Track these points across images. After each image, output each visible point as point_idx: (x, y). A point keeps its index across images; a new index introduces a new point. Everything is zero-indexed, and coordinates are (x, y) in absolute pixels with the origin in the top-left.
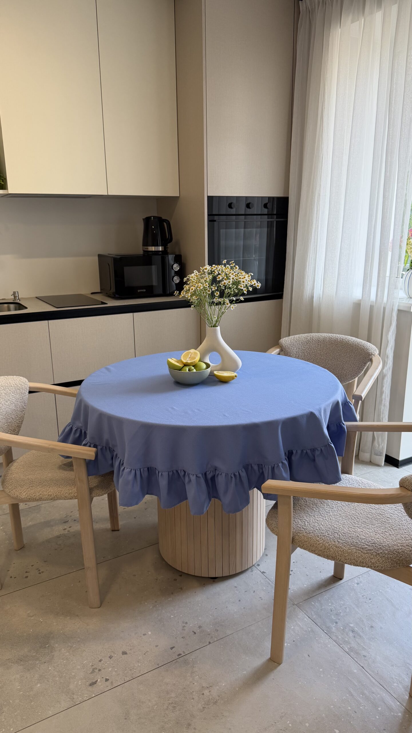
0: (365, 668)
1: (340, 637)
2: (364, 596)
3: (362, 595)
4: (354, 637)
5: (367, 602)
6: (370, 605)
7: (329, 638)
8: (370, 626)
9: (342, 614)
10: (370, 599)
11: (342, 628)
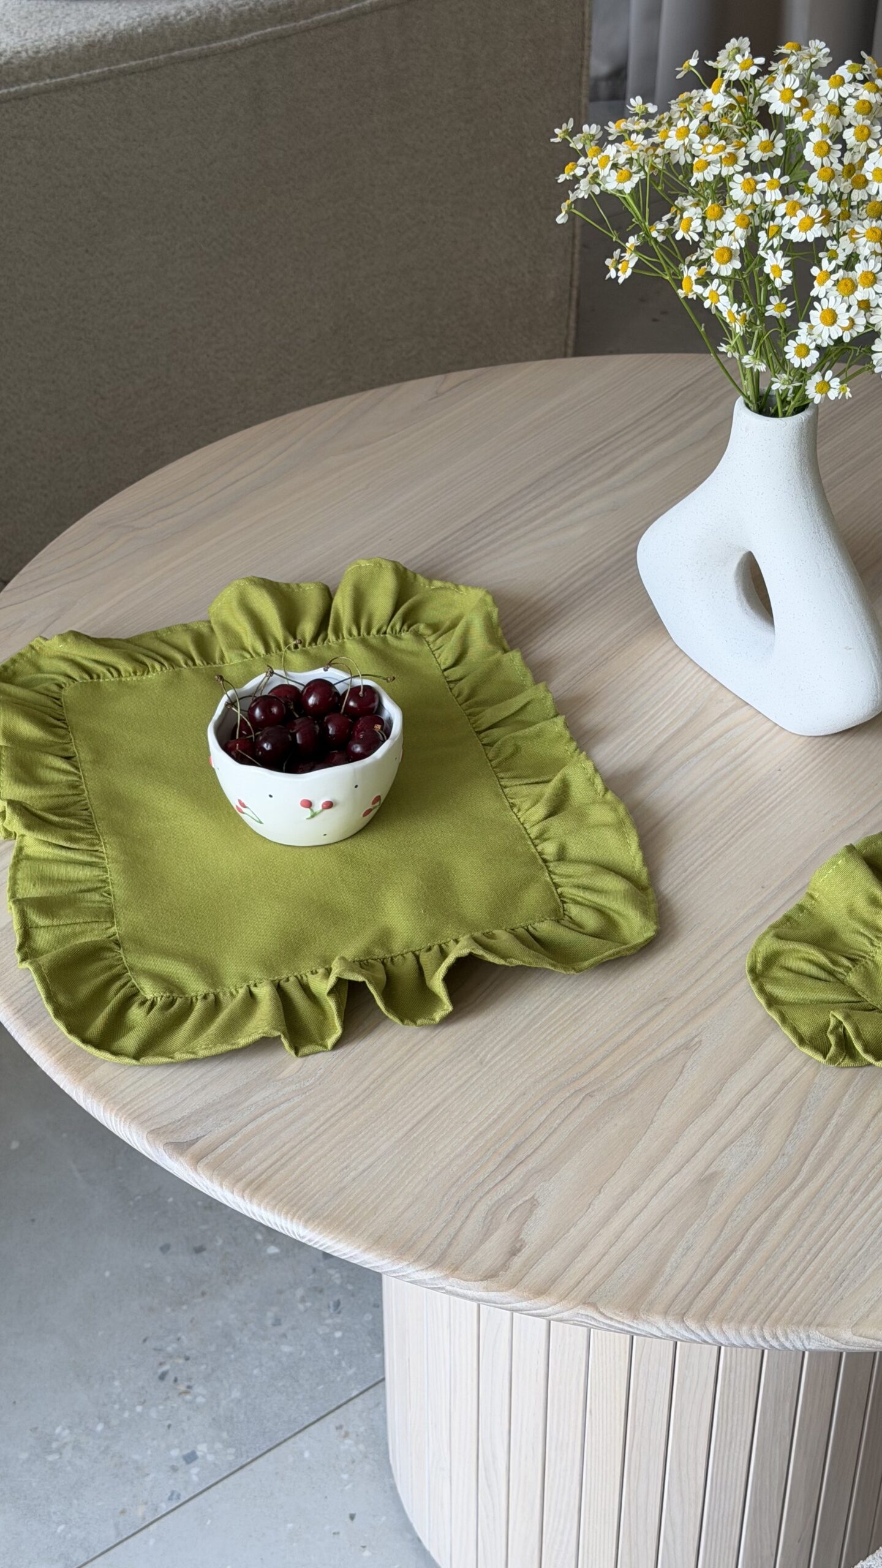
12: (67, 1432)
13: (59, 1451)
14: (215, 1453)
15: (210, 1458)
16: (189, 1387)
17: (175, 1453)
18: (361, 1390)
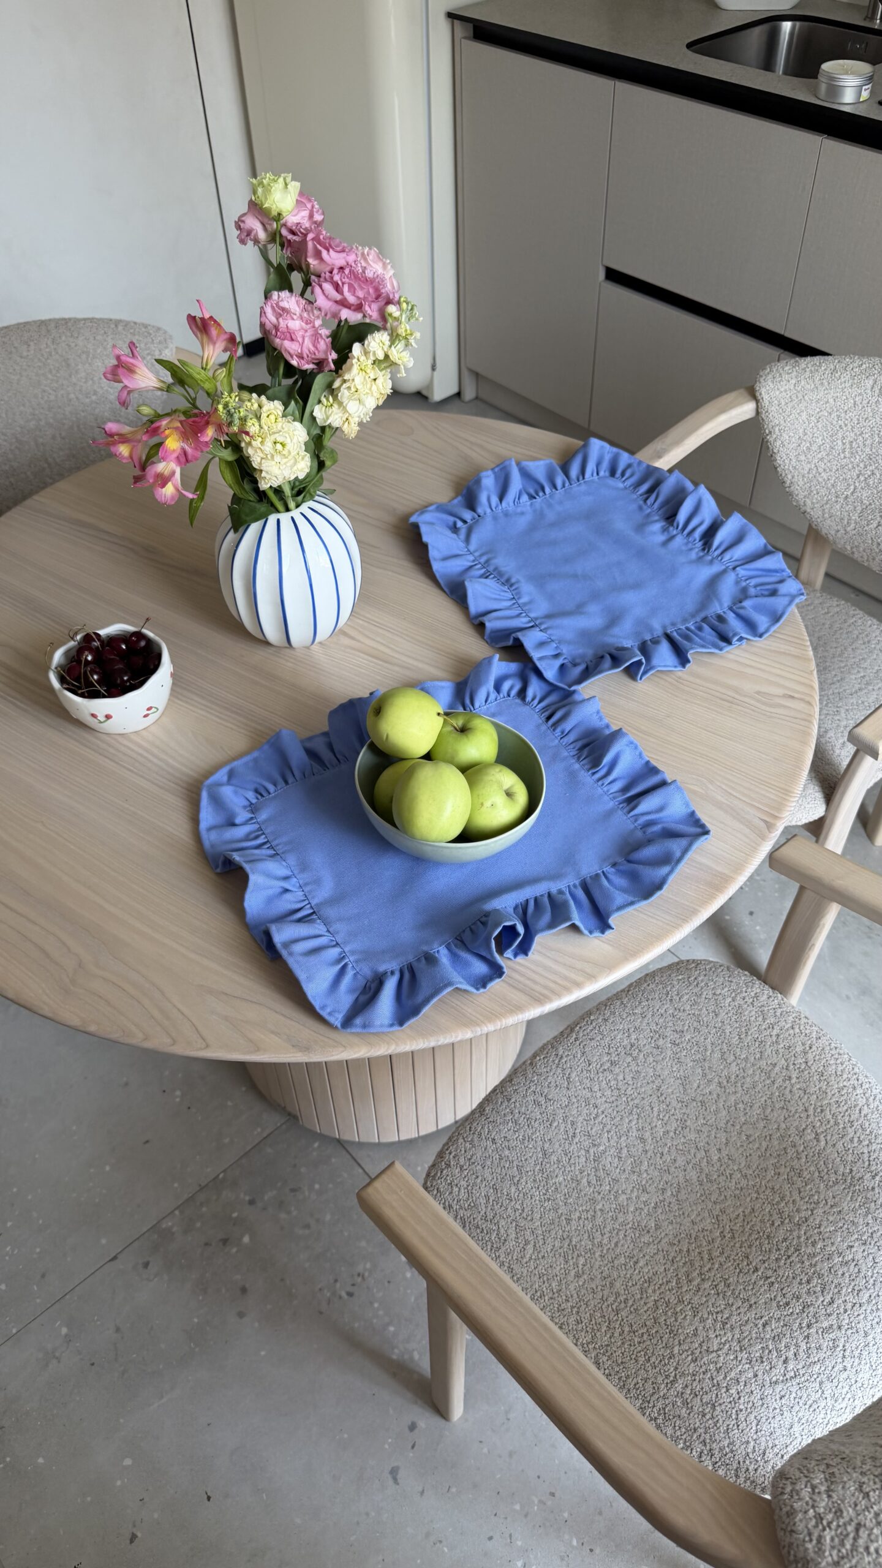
0: (112, 1263)
1: (204, 1209)
2: (359, 1279)
3: (366, 1274)
4: (206, 1244)
5: (338, 1285)
6: (325, 1291)
7: (200, 1185)
8: (247, 1286)
9: (283, 1216)
10: (350, 1294)
11: (235, 1215)
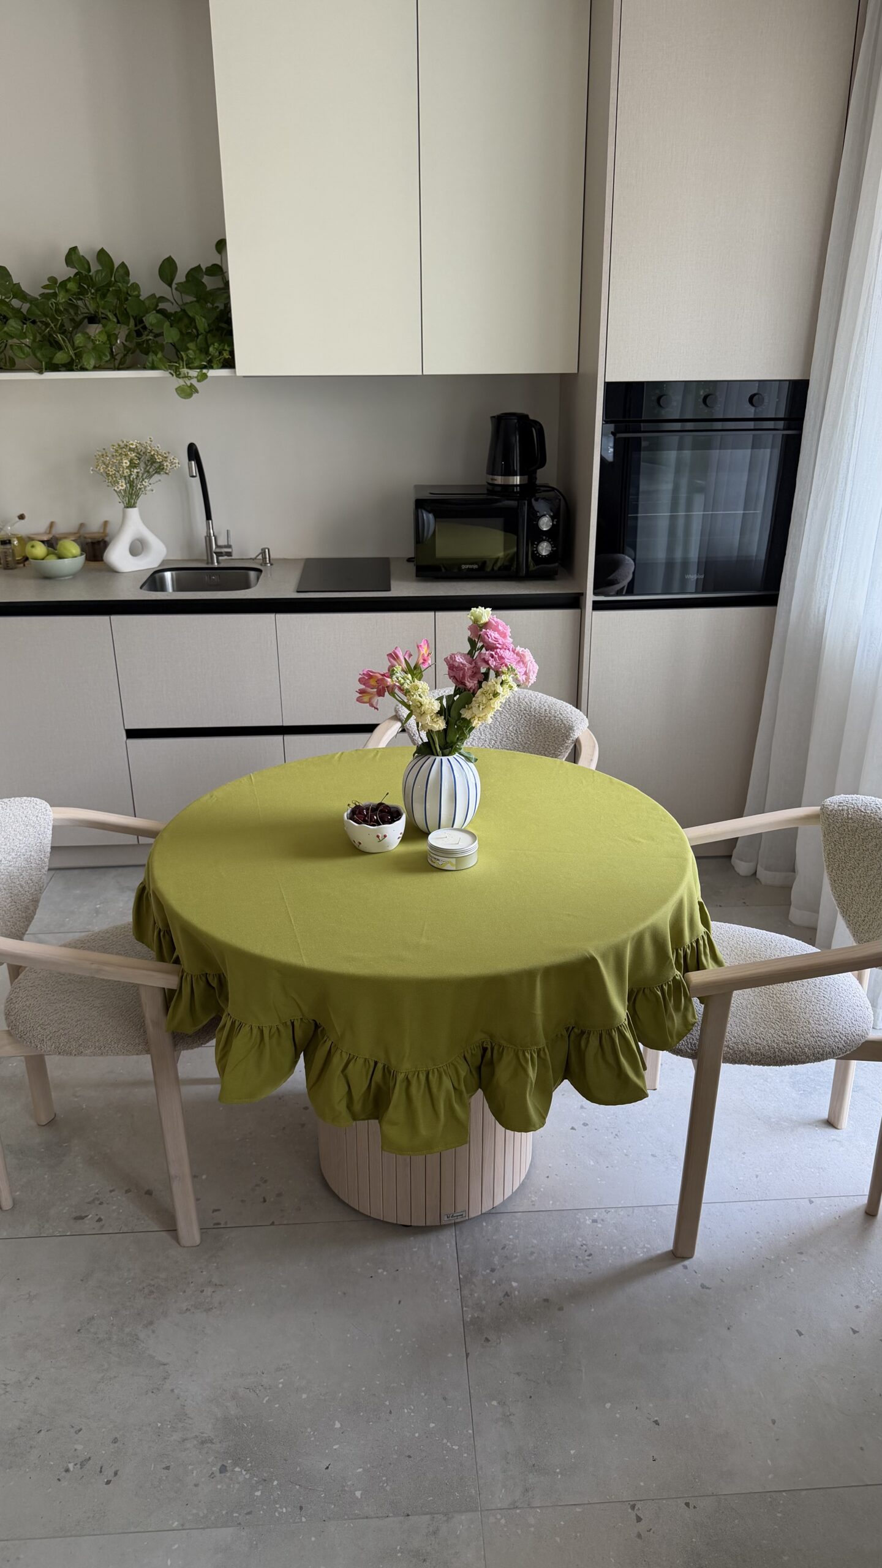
0: (469, 1357)
1: (476, 1295)
2: (585, 1247)
3: (584, 1242)
4: (500, 1304)
5: (580, 1257)
7: (458, 1290)
8: (545, 1298)
9: (515, 1261)
10: (590, 1255)
11: (494, 1282)
12: (639, 1252)
13: (644, 1247)
14: (585, 1218)
15: (587, 1218)
16: (582, 1246)
17: (600, 1226)
18: (516, 1214)
